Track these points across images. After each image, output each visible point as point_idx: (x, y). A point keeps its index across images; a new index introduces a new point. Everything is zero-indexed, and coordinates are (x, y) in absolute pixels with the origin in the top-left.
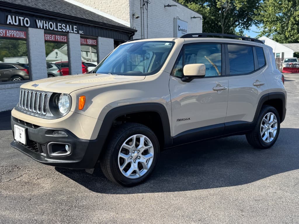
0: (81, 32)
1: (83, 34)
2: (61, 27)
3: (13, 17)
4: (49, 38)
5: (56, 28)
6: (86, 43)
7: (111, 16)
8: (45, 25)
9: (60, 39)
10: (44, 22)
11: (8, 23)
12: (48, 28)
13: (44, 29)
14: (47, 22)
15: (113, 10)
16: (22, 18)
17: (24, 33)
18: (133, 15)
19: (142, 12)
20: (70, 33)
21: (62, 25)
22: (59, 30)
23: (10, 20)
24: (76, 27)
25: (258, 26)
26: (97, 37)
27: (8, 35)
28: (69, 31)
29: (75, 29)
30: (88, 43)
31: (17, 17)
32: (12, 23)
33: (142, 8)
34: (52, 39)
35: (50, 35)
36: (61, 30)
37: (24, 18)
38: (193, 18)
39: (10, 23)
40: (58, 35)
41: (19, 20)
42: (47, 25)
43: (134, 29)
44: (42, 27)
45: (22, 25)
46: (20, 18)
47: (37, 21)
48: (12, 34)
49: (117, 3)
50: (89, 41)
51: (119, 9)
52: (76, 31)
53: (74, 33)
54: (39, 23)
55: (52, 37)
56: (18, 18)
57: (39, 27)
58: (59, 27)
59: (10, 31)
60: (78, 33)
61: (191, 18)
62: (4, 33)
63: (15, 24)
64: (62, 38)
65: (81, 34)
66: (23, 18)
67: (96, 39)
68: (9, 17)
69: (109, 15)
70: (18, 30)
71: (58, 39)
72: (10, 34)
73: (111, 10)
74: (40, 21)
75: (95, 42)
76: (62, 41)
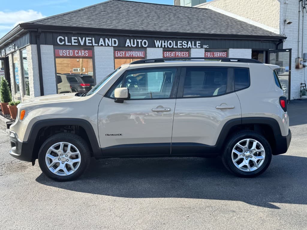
0: (205, 46)
1: (208, 48)
2: (181, 44)
3: (132, 40)
4: (169, 55)
5: (176, 46)
6: (212, 56)
7: (262, 24)
8: (163, 44)
9: (180, 55)
10: (163, 41)
11: (126, 46)
12: (166, 47)
13: (163, 48)
14: (166, 42)
15: (264, 17)
16: (139, 41)
17: (142, 52)
18: (285, 21)
19: (301, 16)
20: (192, 49)
21: (182, 42)
22: (179, 47)
23: (128, 43)
24: (200, 42)
26: (228, 49)
27: (128, 55)
28: (191, 47)
29: (197, 45)
30: (215, 56)
31: (135, 40)
32: (130, 46)
33: (301, 12)
34: (172, 55)
35: (170, 52)
36: (181, 47)
37: (143, 40)
39: (128, 46)
40: (178, 51)
41: (138, 42)
42: (166, 44)
43: (284, 36)
44: (160, 46)
45: (140, 46)
46: (138, 40)
47: (155, 41)
48: (131, 54)
49: (268, 11)
50: (217, 54)
51: (270, 16)
52: (199, 46)
53: (196, 48)
54: (158, 43)
55: (172, 53)
56: (137, 40)
57: (157, 46)
58: (179, 44)
59: (129, 52)
60: (202, 47)
62: (124, 54)
63: (133, 46)
64: (183, 54)
65: (205, 48)
66: (141, 40)
67: (227, 52)
68: (128, 41)
69: (259, 23)
70: (137, 51)
71: (178, 55)
72: (129, 54)
73: (262, 18)
74: (158, 41)
75: (225, 54)
76: (183, 56)
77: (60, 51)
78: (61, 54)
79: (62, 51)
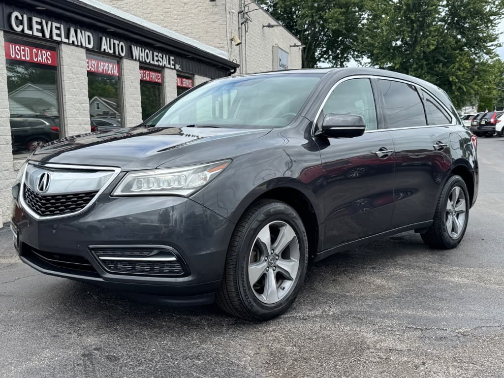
0: (177, 67)
2: (157, 59)
5: (152, 60)
6: (181, 85)
8: (141, 54)
9: (154, 77)
10: (140, 49)
11: (102, 49)
12: (143, 60)
13: (140, 62)
14: (143, 49)
16: (117, 42)
18: (232, 40)
19: (240, 36)
21: (158, 54)
22: (156, 62)
25: (360, 61)
26: (194, 75)
28: (166, 65)
29: (172, 62)
30: (183, 85)
31: (112, 40)
33: (240, 29)
36: (158, 63)
37: (119, 42)
38: (293, 46)
39: (105, 50)
41: (114, 45)
42: (143, 55)
43: (235, 62)
44: (137, 58)
45: (117, 53)
46: (115, 41)
47: (133, 46)
48: (105, 68)
54: (136, 51)
57: (134, 58)
58: (155, 58)
60: (175, 69)
61: (291, 46)
62: (96, 65)
63: (109, 51)
64: (157, 77)
65: (178, 71)
67: (193, 79)
68: (104, 40)
71: (152, 78)
72: (102, 68)
74: (135, 47)
75: (191, 84)
76: (156, 80)
77: (11, 45)
78: (13, 55)
79: (13, 46)
